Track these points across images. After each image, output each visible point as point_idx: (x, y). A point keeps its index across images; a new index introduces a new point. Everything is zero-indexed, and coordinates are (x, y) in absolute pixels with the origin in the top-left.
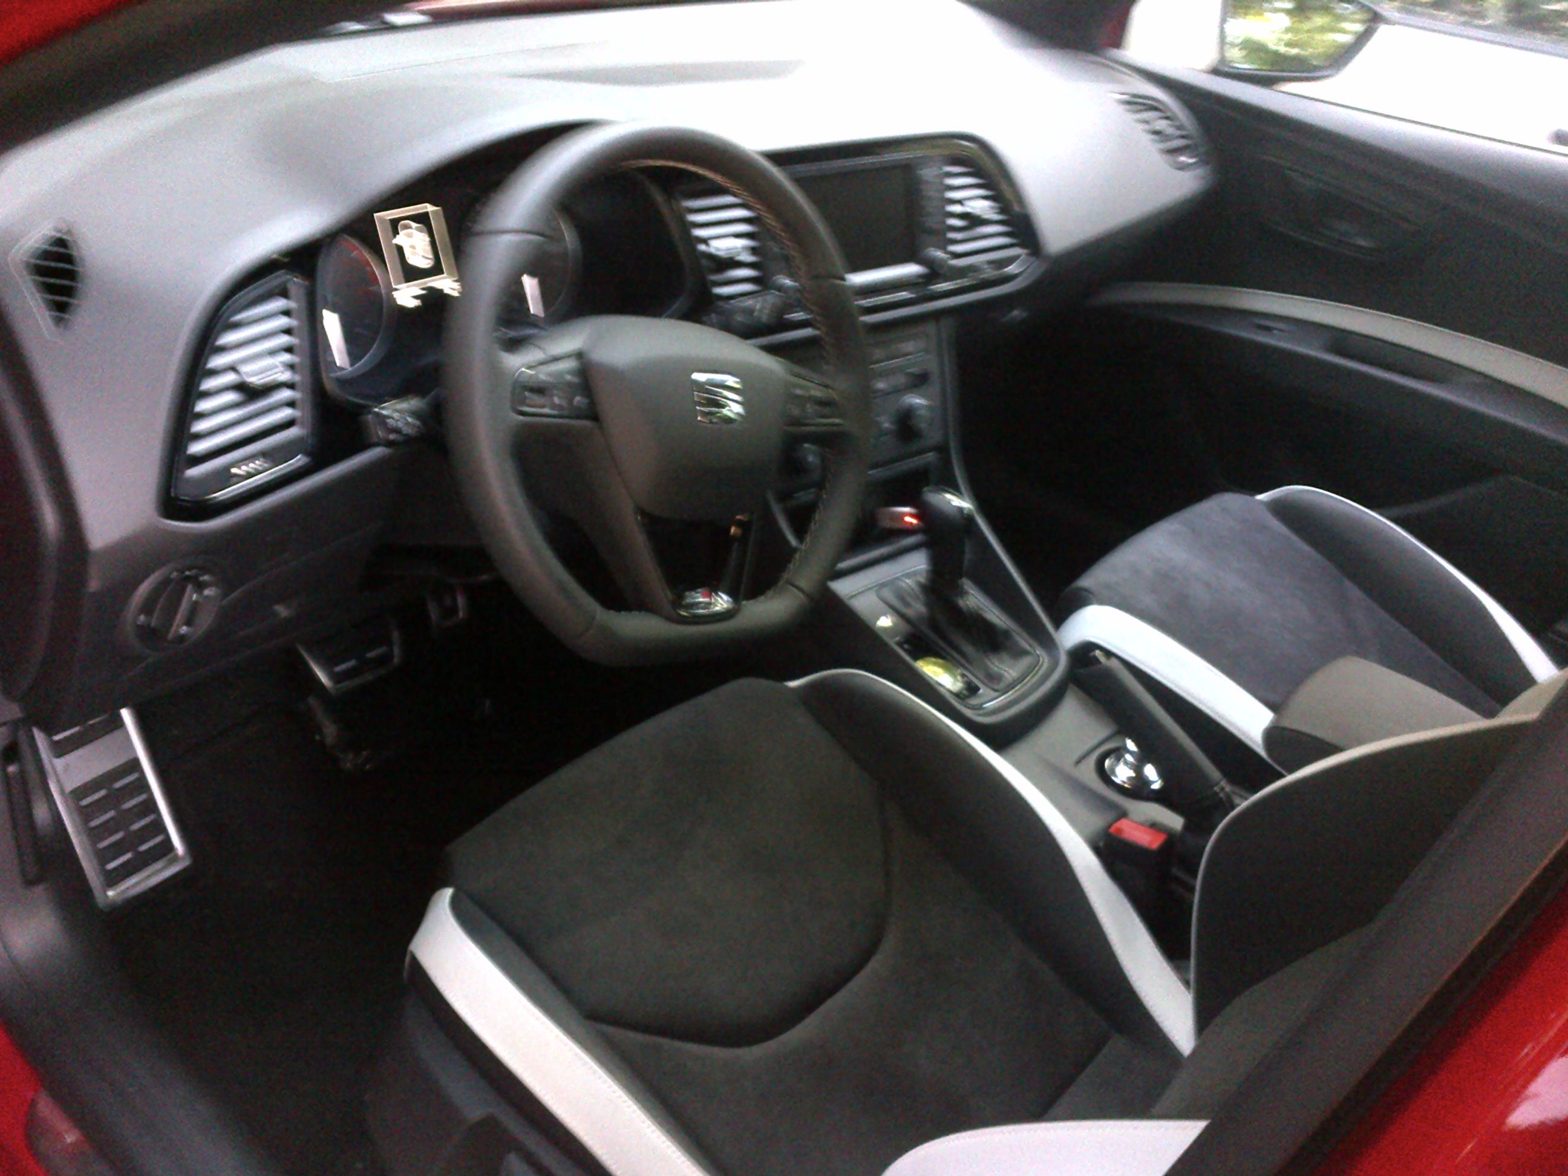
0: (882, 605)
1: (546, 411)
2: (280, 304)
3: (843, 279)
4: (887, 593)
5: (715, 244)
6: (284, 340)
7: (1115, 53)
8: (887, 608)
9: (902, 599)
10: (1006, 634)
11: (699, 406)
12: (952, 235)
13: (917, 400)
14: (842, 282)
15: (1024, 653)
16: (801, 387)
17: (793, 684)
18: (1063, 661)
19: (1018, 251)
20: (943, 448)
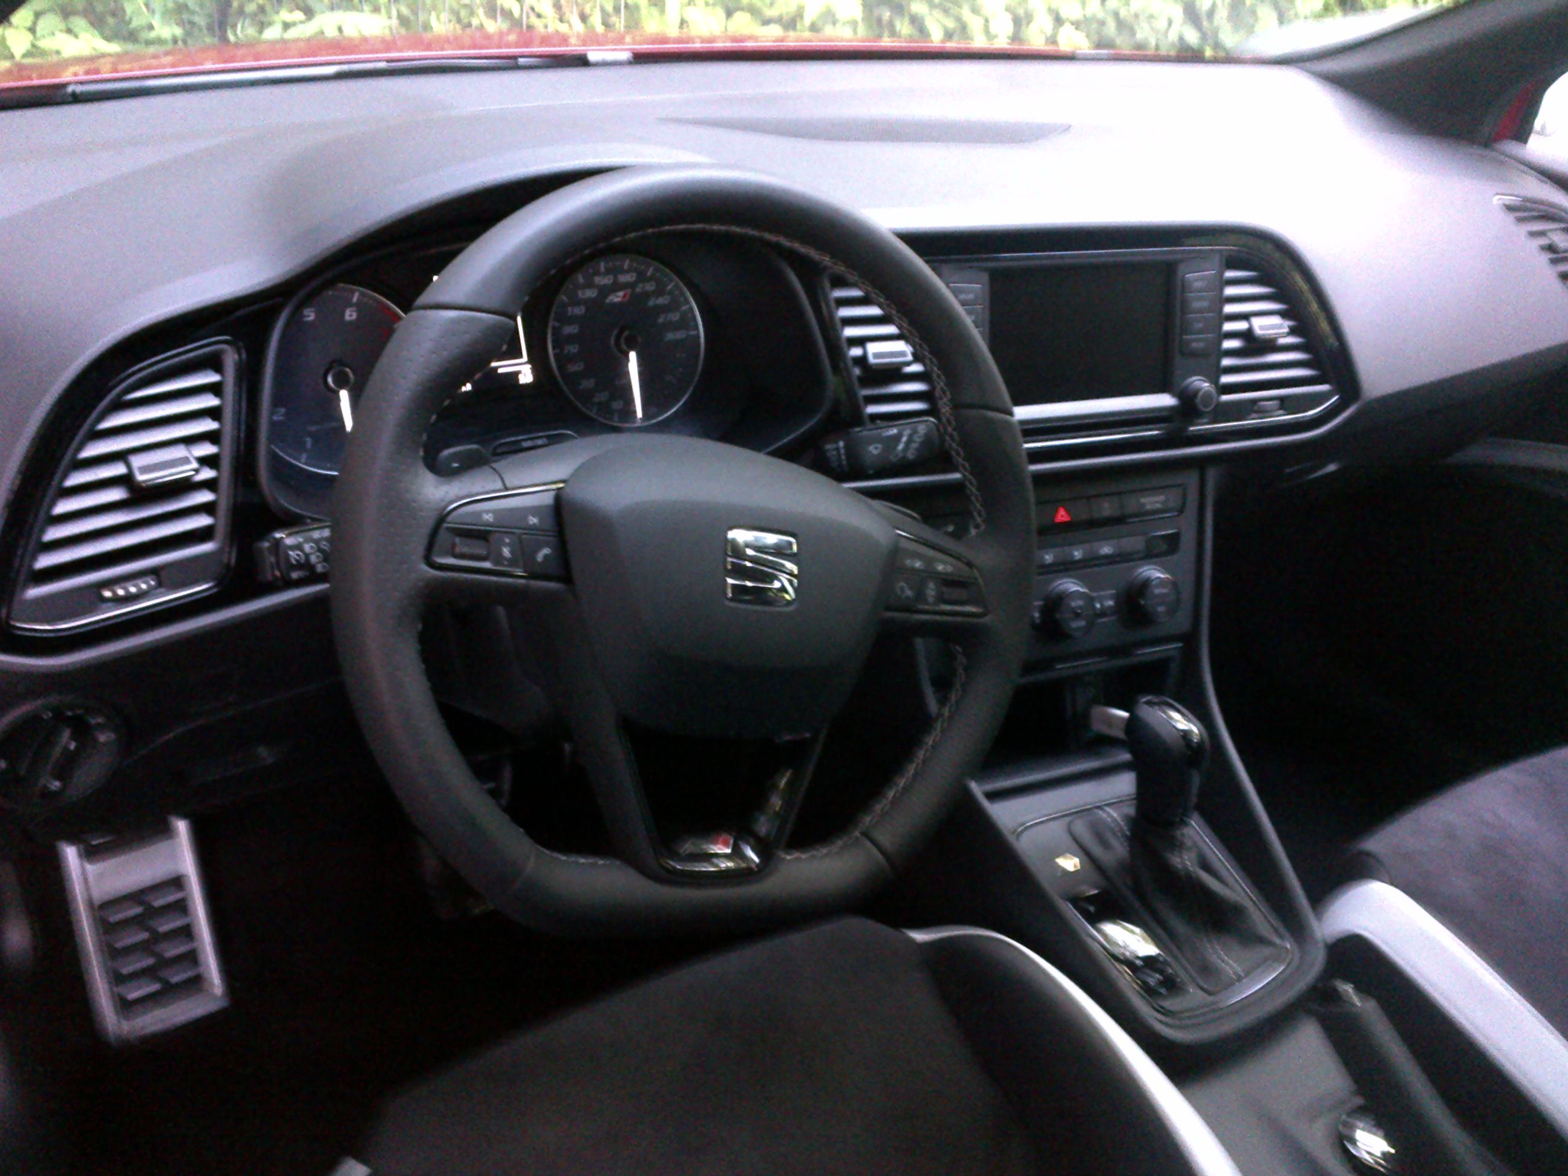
0: (1068, 840)
1: (487, 565)
2: (210, 378)
3: (1011, 414)
4: (1081, 828)
5: (873, 348)
6: (208, 425)
7: (1512, 147)
8: (1075, 847)
9: (1100, 837)
10: (1237, 910)
11: (731, 577)
12: (1226, 362)
13: (1154, 573)
14: (1008, 417)
15: (1261, 940)
16: (920, 556)
17: (920, 936)
18: (1318, 959)
19: (1324, 388)
20: (1189, 640)
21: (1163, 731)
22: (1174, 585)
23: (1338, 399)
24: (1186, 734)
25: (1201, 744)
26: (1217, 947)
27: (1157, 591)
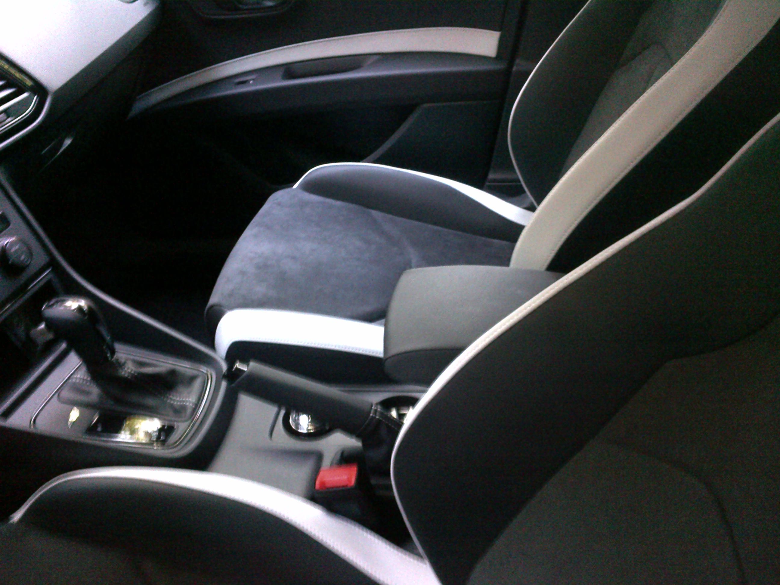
8: (72, 405)
19: (25, 95)
20: (52, 263)
21: (67, 315)
22: (22, 241)
23: (37, 98)
24: (80, 309)
25: (90, 308)
26: (175, 398)
27: (13, 249)
